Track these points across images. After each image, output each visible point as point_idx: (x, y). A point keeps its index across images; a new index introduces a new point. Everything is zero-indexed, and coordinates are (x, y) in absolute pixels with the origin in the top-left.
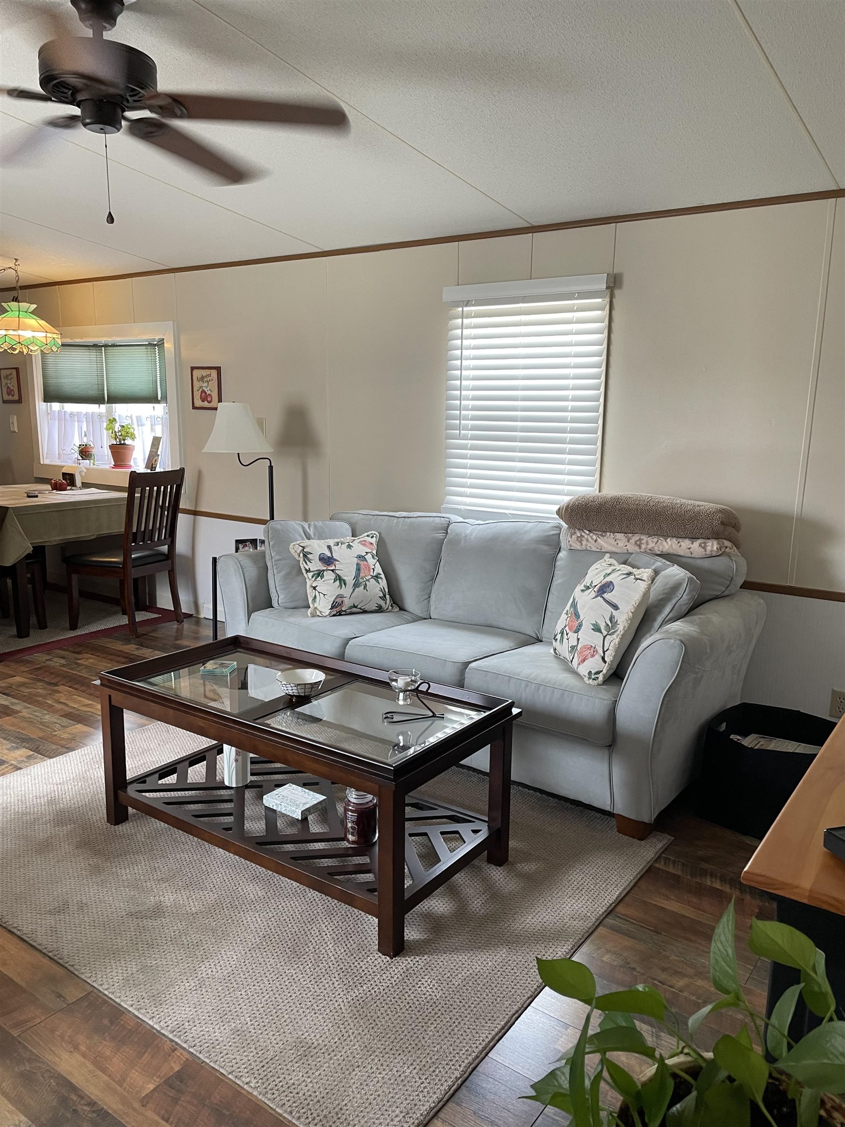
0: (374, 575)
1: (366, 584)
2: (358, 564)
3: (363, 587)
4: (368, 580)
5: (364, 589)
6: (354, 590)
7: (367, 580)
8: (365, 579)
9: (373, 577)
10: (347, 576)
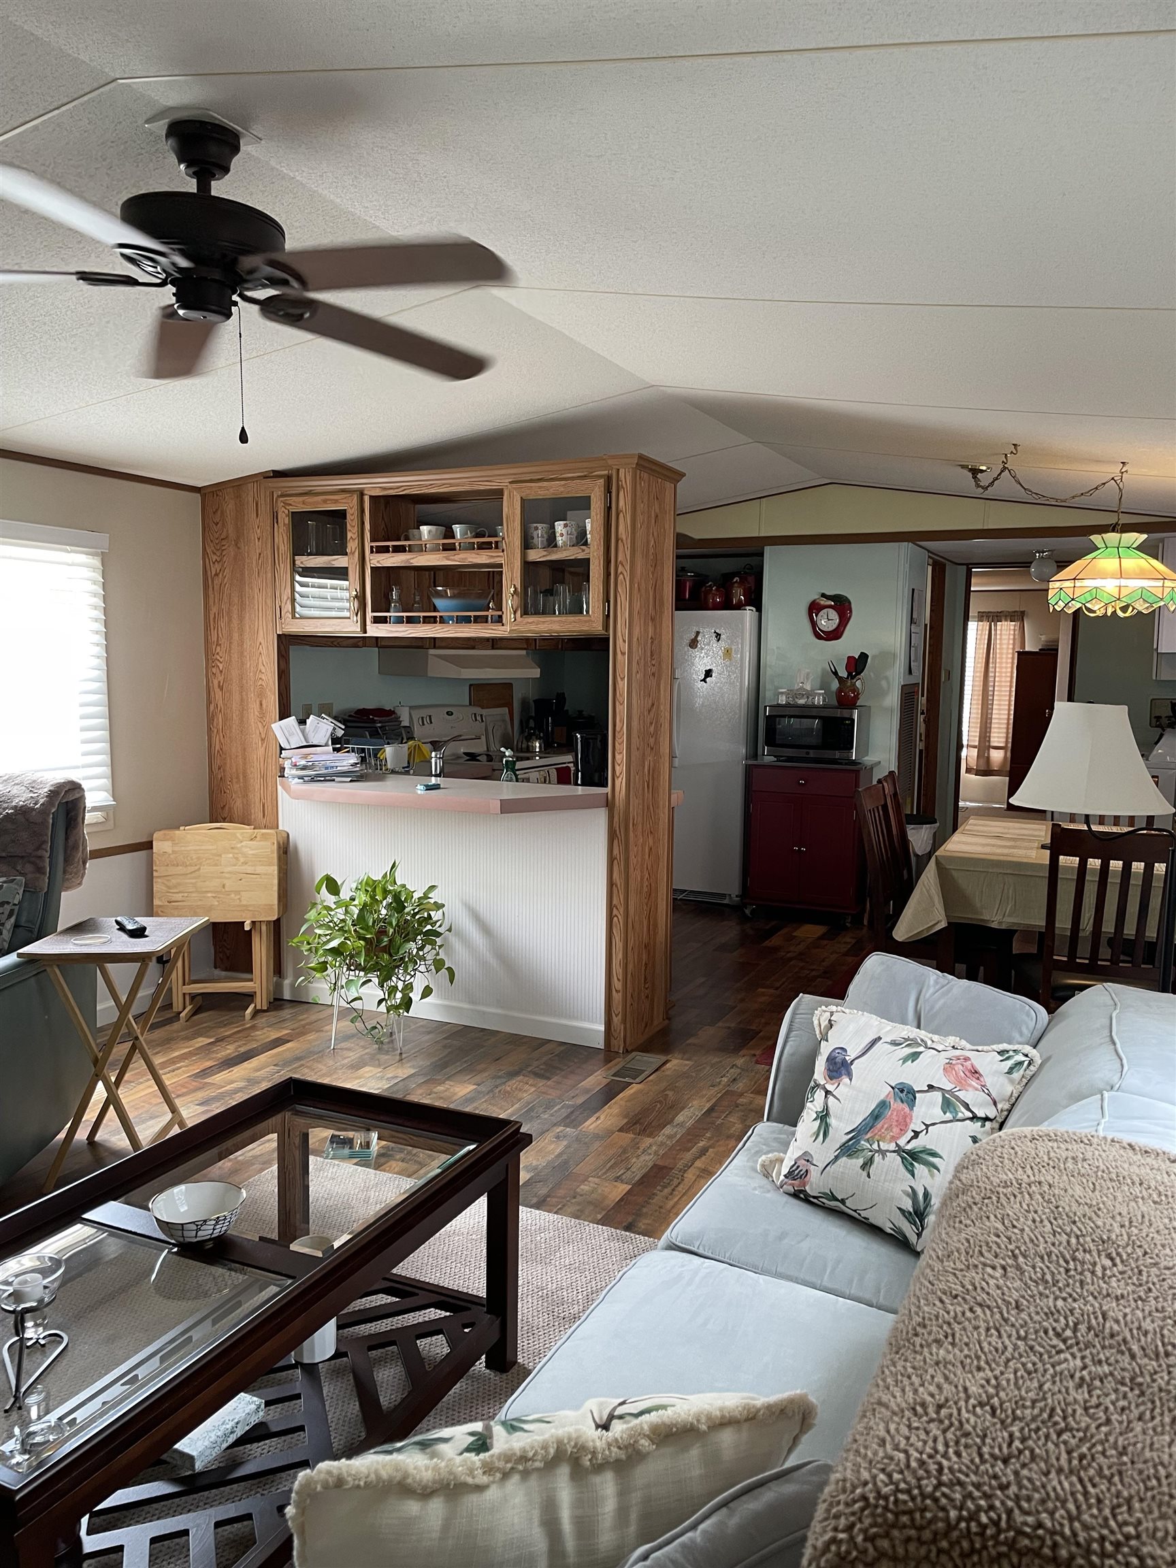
0: (909, 1147)
1: (871, 1160)
2: (883, 1105)
3: (861, 1161)
4: (883, 1153)
5: (863, 1167)
6: (837, 1158)
7: (880, 1151)
8: (875, 1146)
9: (899, 1151)
10: (839, 1119)
